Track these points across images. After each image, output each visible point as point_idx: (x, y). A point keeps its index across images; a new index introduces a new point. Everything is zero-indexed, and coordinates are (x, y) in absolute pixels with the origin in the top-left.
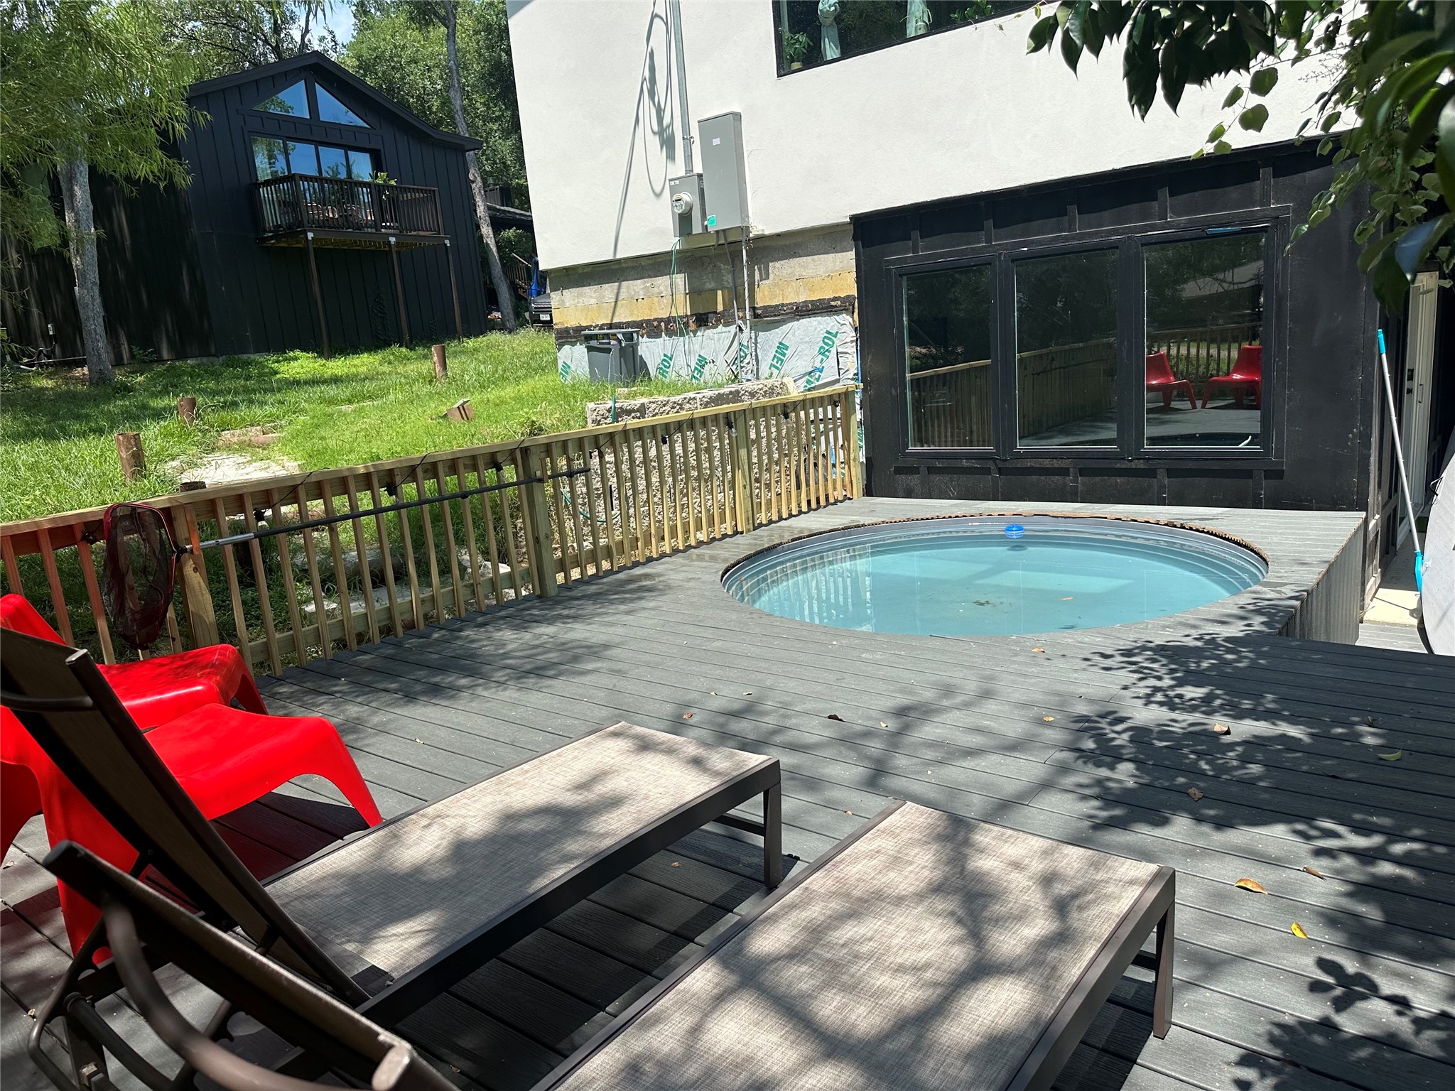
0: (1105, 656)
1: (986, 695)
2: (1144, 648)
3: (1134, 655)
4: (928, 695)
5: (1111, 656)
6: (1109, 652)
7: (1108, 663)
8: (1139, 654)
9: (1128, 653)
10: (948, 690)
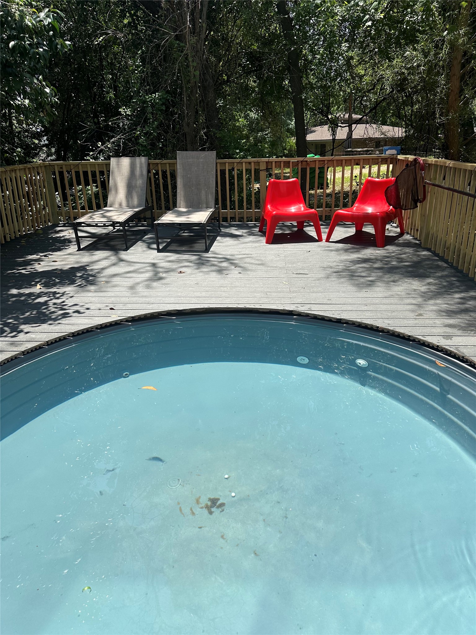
0: (78, 312)
1: (132, 288)
2: (55, 319)
3: (62, 314)
4: (155, 284)
5: (74, 312)
6: (76, 314)
7: (76, 308)
8: (59, 315)
9: (65, 315)
10: (148, 287)
